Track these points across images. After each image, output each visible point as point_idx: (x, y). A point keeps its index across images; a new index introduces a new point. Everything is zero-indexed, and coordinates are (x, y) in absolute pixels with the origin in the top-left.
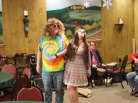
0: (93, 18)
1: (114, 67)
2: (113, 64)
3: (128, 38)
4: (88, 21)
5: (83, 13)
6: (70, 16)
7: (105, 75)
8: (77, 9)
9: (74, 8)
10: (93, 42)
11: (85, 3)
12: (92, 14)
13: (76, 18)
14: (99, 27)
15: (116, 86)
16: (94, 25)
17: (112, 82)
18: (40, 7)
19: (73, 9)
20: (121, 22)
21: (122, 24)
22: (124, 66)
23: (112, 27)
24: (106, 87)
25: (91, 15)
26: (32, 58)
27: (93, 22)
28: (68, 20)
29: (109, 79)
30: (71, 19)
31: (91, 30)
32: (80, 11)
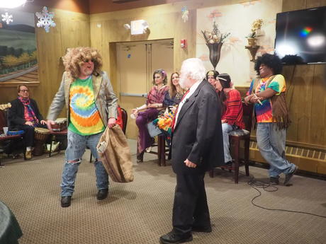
0: (22, 45)
1: (62, 125)
2: (60, 120)
4: (12, 49)
10: (24, 85)
11: (4, 14)
12: (21, 37)
14: (34, 62)
16: (25, 57)
17: (60, 148)
24: (50, 156)
25: (16, 39)
27: (21, 51)
29: (54, 144)
31: (20, 66)
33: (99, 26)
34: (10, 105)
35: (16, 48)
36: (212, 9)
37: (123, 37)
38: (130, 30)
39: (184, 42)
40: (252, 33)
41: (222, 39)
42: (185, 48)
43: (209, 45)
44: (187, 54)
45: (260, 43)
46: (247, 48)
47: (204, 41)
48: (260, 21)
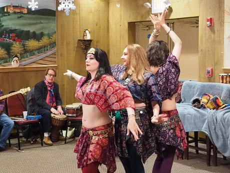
0: (43, 28)
4: (34, 33)
5: (26, 19)
6: (3, 24)
8: (15, 13)
9: (9, 10)
11: (31, 2)
12: (42, 21)
13: (14, 27)
14: (53, 45)
16: (45, 40)
17: (75, 135)
19: (7, 12)
21: (90, 41)
23: (73, 44)
24: (65, 143)
25: (39, 23)
27: (42, 34)
29: (70, 130)
30: (5, 29)
31: (40, 50)
32: (20, 15)
33: (118, 6)
34: (29, 89)
35: (37, 32)
37: (142, 17)
38: (150, 9)
39: (211, 20)
42: (211, 26)
44: (214, 33)
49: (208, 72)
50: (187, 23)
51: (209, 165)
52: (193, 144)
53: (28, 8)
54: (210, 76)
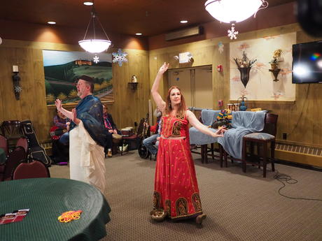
0: (103, 75)
1: (130, 133)
2: (128, 129)
3: (143, 99)
4: (97, 79)
6: (75, 73)
7: (121, 142)
8: (83, 65)
9: (78, 63)
12: (102, 71)
14: (111, 87)
15: (132, 153)
16: (105, 84)
17: (128, 149)
18: (34, 61)
19: (78, 65)
20: (135, 81)
21: (137, 83)
22: (140, 131)
23: (125, 86)
24: (122, 155)
25: (100, 72)
26: (27, 126)
27: (103, 80)
28: (72, 78)
29: (125, 146)
31: (102, 90)
32: (87, 67)
33: (156, 58)
35: (100, 78)
36: (242, 42)
38: (178, 60)
39: (220, 67)
40: (274, 59)
41: (250, 64)
42: (221, 71)
43: (240, 69)
44: (223, 75)
45: (281, 67)
46: (270, 70)
47: (236, 66)
48: (280, 51)
49: (220, 103)
50: (204, 69)
51: (222, 166)
52: (210, 153)
53: (92, 62)
54: (221, 106)
